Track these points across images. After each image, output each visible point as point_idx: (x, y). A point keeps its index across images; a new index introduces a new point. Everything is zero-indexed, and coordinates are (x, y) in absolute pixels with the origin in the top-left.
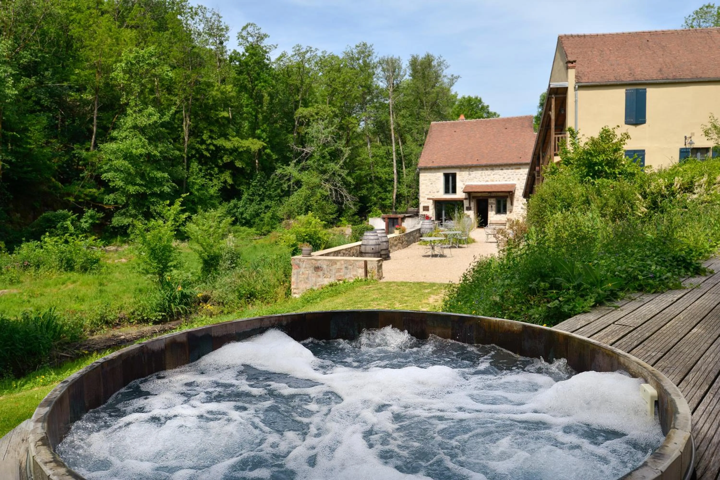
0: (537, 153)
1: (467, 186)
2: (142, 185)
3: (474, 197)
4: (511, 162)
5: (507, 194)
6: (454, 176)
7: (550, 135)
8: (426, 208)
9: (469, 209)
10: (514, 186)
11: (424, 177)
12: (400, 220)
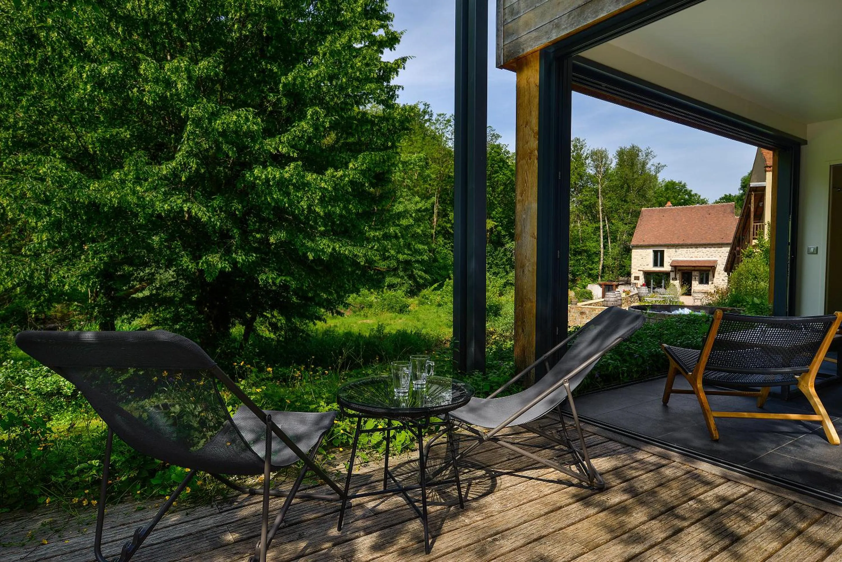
0: (738, 236)
1: (673, 261)
2: (409, 254)
3: (679, 270)
4: (714, 242)
5: (710, 268)
6: (662, 252)
7: (750, 224)
8: (637, 278)
9: (674, 279)
10: (715, 262)
11: (636, 254)
12: (614, 287)
